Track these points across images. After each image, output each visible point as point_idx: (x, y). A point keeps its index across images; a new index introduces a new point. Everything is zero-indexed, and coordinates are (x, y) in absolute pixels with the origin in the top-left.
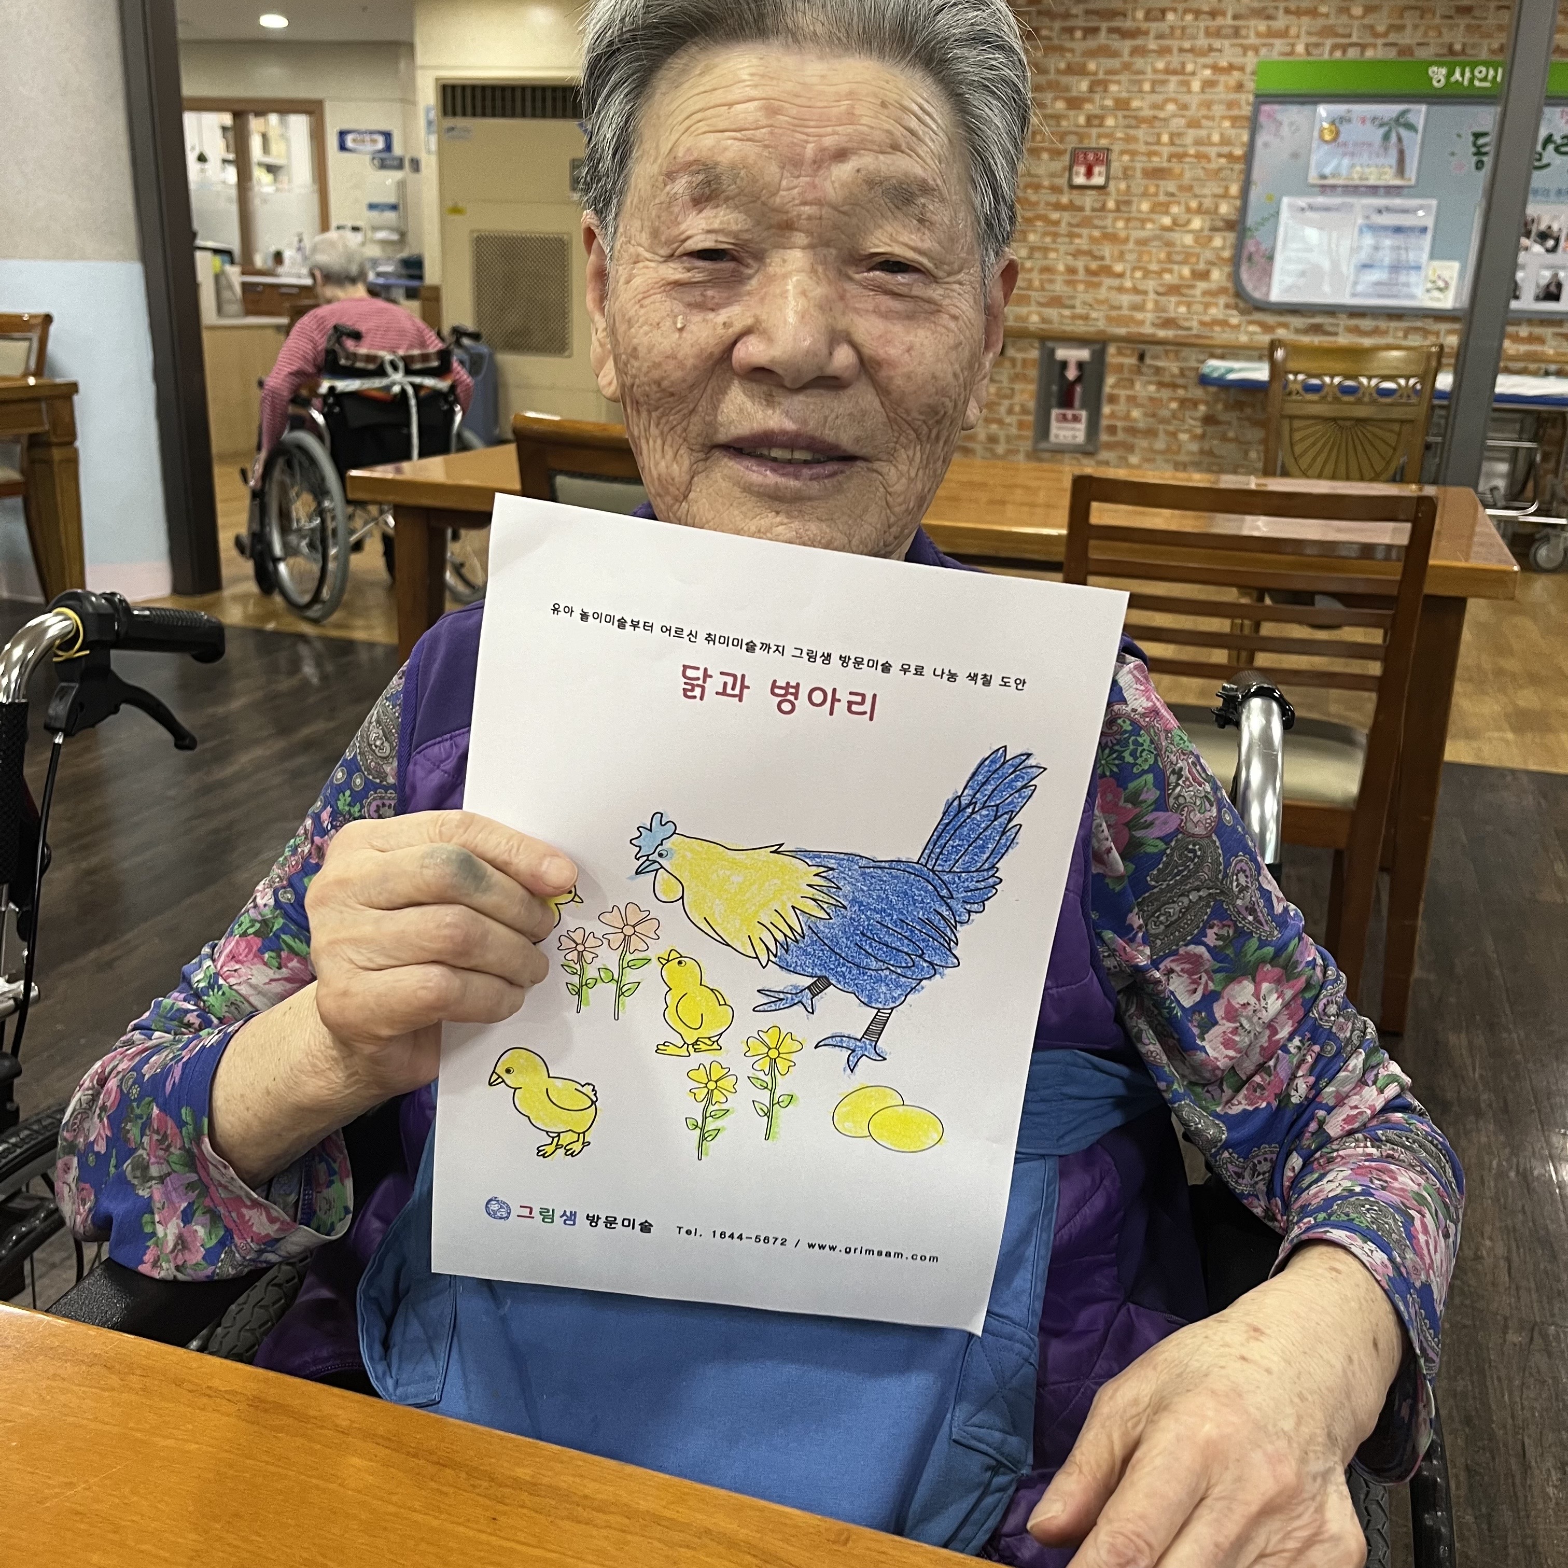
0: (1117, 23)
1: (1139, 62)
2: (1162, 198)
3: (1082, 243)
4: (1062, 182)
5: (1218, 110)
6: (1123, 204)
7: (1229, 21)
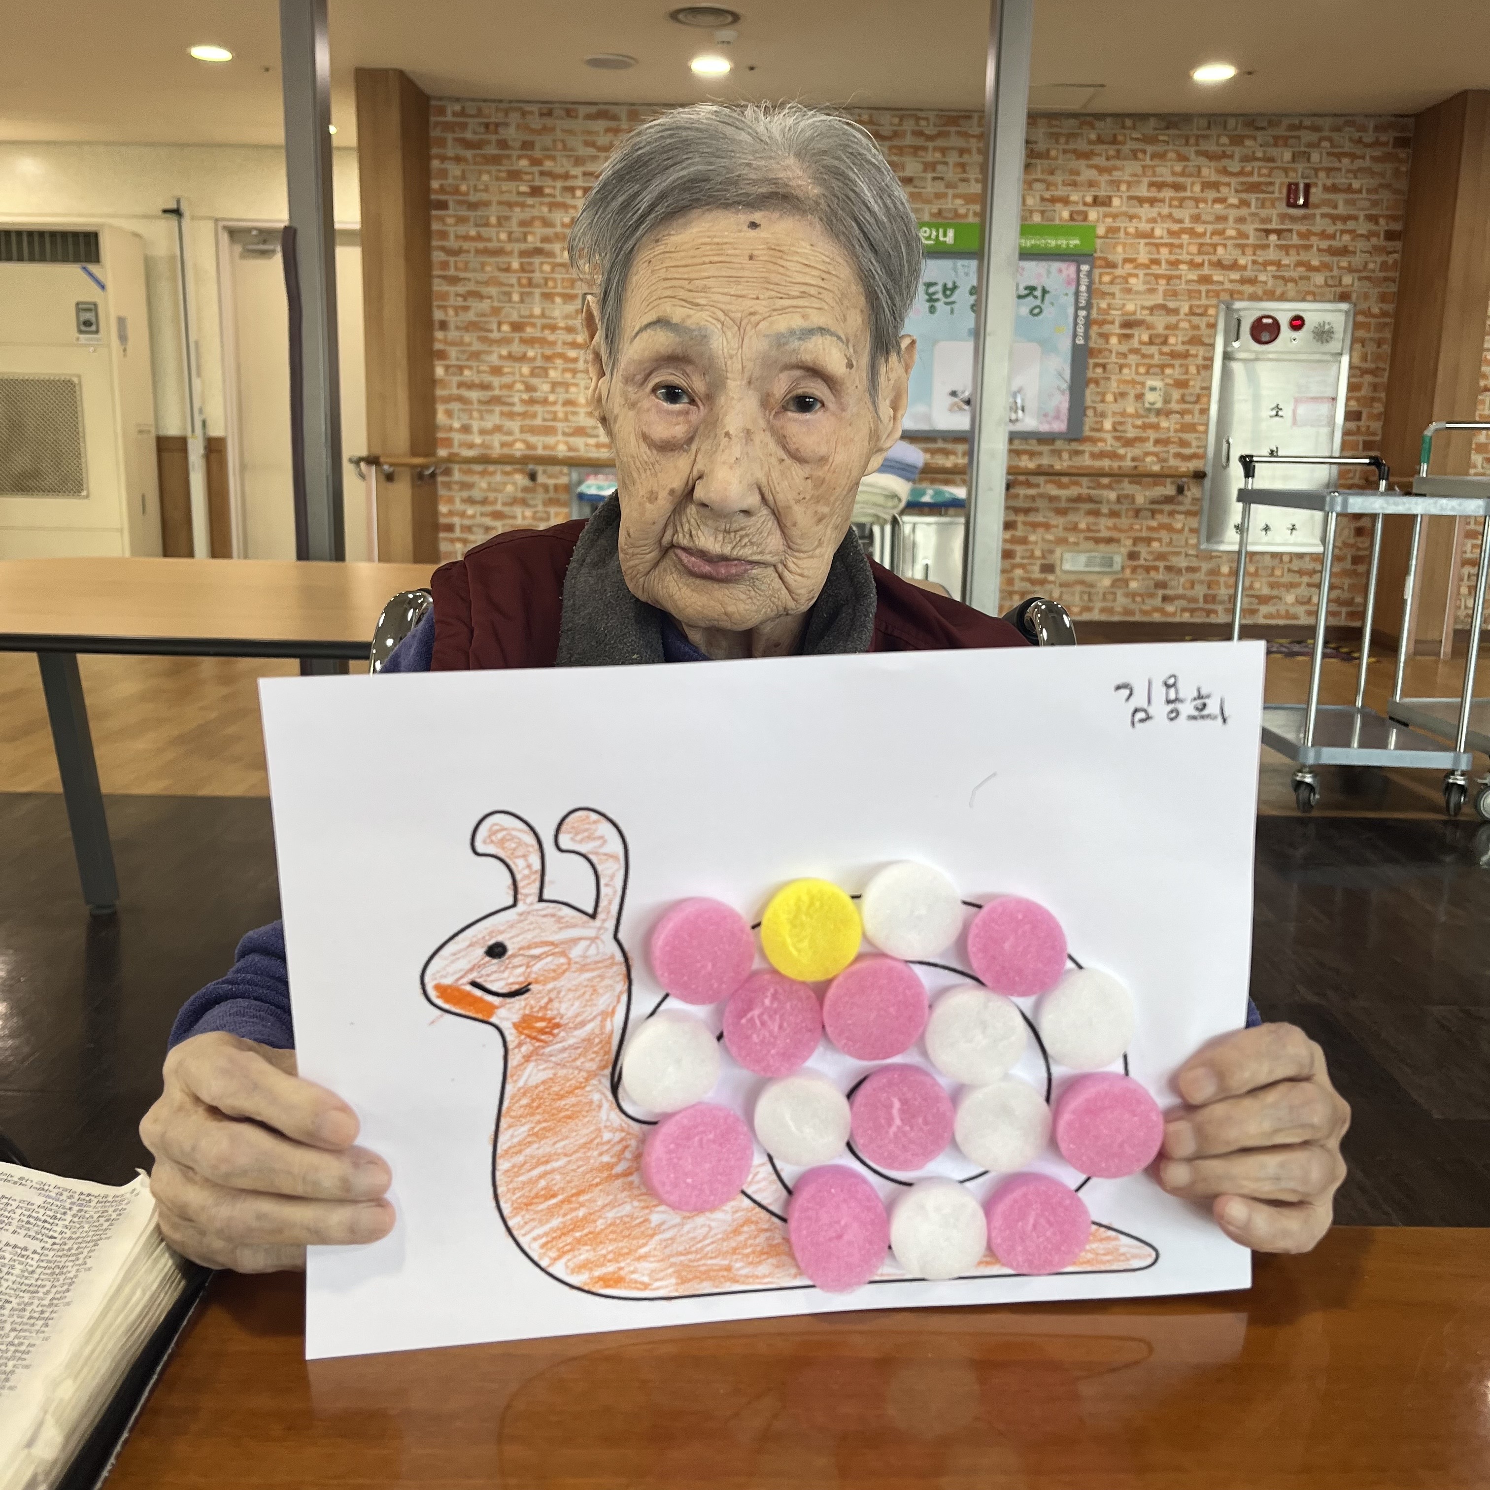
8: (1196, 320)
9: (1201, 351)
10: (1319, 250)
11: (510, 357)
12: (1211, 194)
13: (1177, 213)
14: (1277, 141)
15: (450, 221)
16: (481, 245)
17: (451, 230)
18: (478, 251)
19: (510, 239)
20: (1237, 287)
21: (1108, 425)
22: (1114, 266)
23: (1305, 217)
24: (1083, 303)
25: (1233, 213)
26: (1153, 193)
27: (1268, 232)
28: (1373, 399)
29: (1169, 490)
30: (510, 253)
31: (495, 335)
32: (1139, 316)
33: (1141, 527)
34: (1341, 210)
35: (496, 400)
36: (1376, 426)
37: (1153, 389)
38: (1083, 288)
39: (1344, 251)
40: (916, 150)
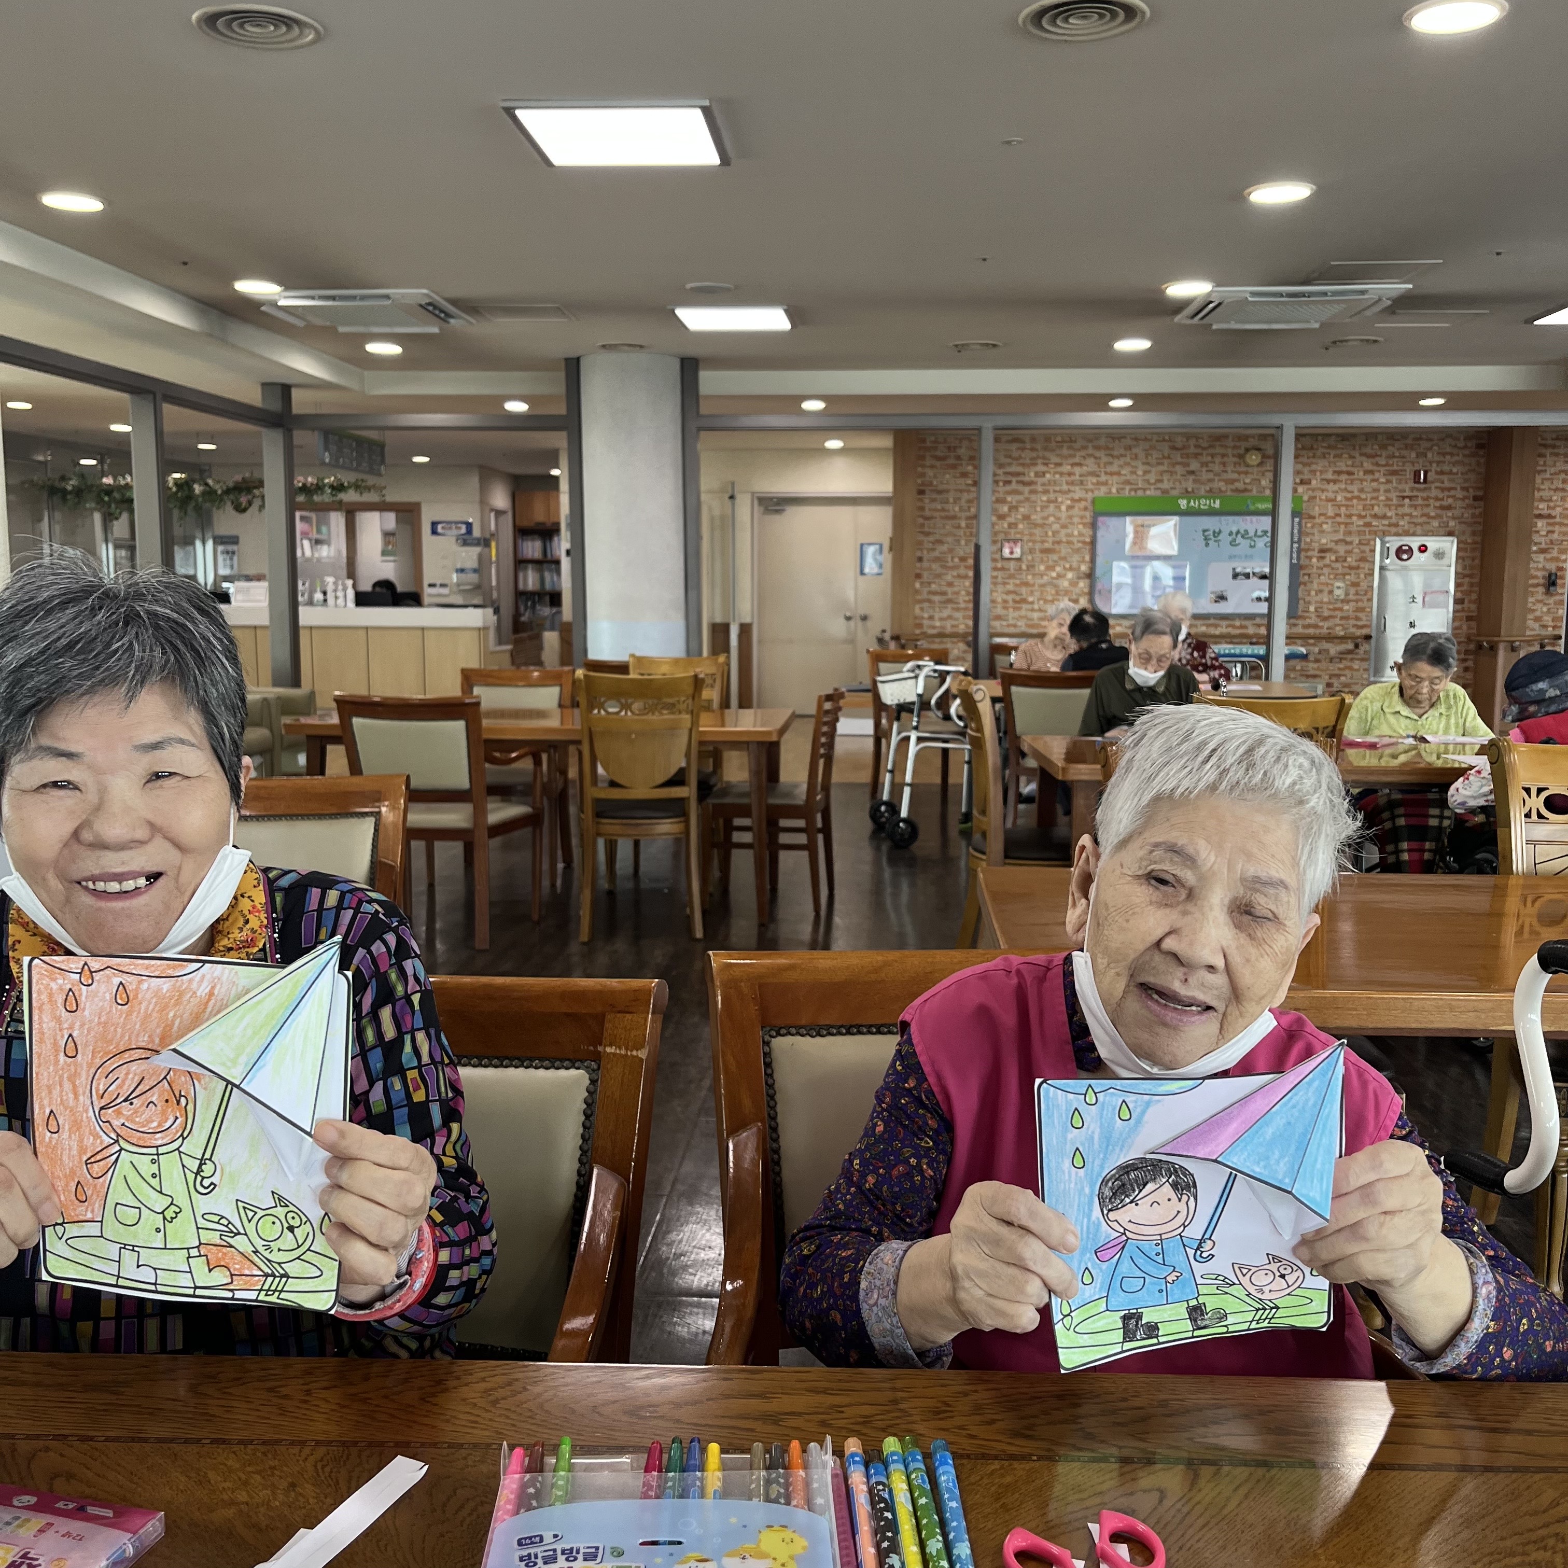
0: (1021, 478)
1: (1033, 497)
2: (1051, 563)
3: (1010, 587)
4: (998, 556)
5: (1076, 520)
6: (1030, 567)
7: (1077, 477)
8: (1363, 547)
9: (1367, 565)
10: (1435, 507)
11: (959, 576)
12: (1369, 477)
13: (1350, 488)
14: (1406, 447)
15: (927, 501)
16: (943, 514)
17: (927, 507)
18: (942, 518)
19: (961, 509)
20: (1386, 528)
21: (1312, 609)
22: (1314, 518)
23: (1425, 489)
24: (1296, 539)
25: (1382, 488)
26: (1335, 477)
27: (1404, 498)
28: (1471, 592)
29: (1350, 646)
30: (960, 518)
31: (950, 564)
32: (1329, 546)
33: (1334, 668)
34: (1447, 484)
35: (949, 601)
36: (1473, 607)
37: (1339, 588)
38: (1296, 531)
39: (1449, 508)
40: (1196, 456)
